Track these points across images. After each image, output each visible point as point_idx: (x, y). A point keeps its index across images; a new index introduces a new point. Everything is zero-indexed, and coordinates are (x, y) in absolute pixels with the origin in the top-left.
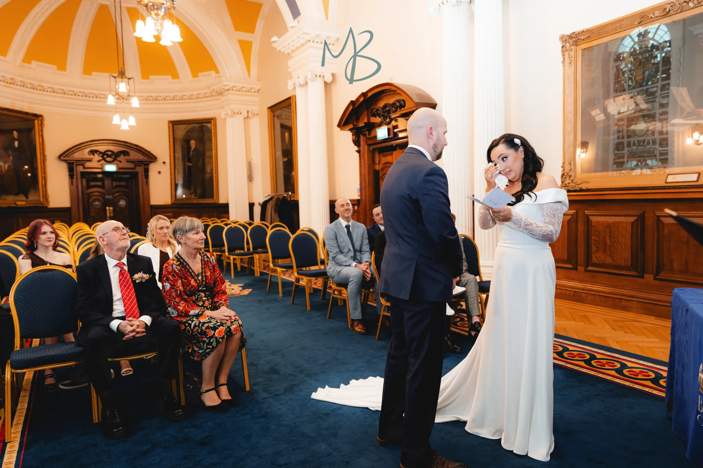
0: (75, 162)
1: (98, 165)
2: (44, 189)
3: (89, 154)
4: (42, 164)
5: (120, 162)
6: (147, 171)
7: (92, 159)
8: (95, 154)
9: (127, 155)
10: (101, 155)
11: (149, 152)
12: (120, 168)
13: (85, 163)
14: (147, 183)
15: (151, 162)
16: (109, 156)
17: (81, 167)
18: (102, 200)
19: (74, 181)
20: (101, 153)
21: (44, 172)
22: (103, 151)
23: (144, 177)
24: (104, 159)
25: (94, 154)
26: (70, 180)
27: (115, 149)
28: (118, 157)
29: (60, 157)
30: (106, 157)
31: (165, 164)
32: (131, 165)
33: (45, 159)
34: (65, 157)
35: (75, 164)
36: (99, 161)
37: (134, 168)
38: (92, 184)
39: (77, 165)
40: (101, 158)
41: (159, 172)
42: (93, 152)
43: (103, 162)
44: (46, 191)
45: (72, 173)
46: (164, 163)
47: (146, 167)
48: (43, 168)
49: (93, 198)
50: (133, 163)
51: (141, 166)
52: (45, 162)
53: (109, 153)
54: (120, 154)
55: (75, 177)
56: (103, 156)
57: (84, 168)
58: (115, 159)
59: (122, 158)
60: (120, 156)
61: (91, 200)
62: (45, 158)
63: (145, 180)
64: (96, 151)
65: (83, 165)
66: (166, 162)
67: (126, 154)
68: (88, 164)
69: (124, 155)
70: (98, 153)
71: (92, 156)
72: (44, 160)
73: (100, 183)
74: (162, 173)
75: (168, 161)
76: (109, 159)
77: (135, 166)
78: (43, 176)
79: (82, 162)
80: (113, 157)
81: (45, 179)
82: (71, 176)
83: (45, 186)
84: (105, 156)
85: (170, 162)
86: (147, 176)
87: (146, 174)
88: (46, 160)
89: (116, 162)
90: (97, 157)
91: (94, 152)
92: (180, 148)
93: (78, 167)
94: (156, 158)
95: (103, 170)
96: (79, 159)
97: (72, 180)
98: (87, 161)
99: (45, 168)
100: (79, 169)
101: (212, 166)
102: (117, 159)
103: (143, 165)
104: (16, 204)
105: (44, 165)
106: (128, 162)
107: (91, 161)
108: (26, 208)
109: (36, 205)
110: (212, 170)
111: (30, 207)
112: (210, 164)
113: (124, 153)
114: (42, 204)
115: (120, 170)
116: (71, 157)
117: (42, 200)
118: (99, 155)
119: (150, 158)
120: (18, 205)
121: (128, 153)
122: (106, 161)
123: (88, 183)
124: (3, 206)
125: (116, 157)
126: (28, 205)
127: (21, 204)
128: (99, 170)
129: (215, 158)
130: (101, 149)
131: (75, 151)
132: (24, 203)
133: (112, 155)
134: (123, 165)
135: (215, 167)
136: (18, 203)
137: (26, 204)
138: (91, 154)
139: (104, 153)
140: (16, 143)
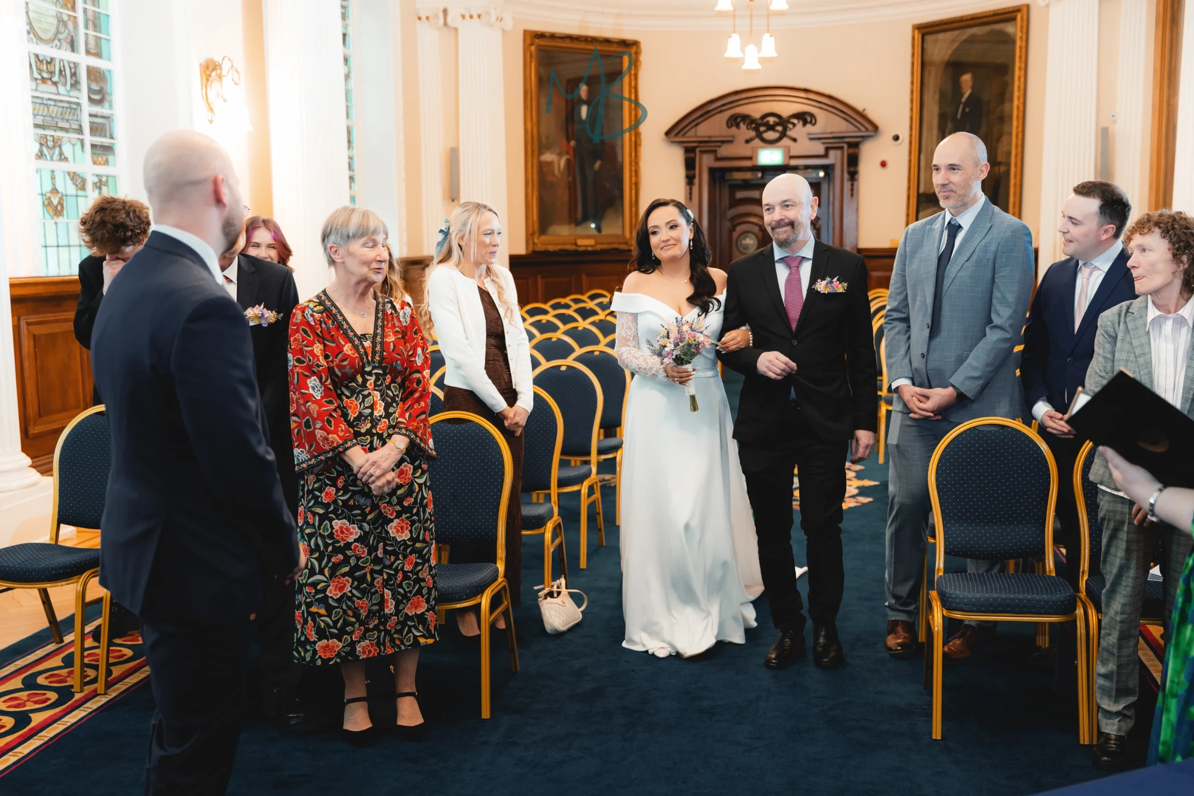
0: (697, 147)
1: (744, 150)
2: (634, 209)
3: (730, 125)
4: (633, 155)
5: (795, 140)
6: (853, 161)
7: (733, 136)
8: (742, 124)
9: (811, 122)
10: (753, 126)
11: (862, 115)
12: (792, 157)
13: (720, 147)
14: (853, 191)
15: (864, 138)
16: (771, 128)
17: (711, 157)
18: (760, 234)
19: (696, 189)
20: (753, 121)
21: (636, 173)
22: (757, 115)
23: (846, 176)
24: (759, 136)
25: (738, 126)
26: (688, 187)
27: (786, 109)
28: (790, 129)
29: (667, 133)
30: (765, 131)
31: (900, 141)
32: (819, 148)
33: (638, 142)
34: (677, 135)
35: (697, 150)
36: (747, 142)
37: (826, 156)
38: (740, 195)
39: (702, 152)
40: (752, 134)
41: (883, 164)
42: (735, 121)
43: (757, 142)
45: (692, 172)
46: (896, 138)
47: (852, 151)
48: (633, 164)
49: (740, 229)
50: (824, 143)
51: (842, 148)
52: (638, 148)
53: (771, 120)
54: (795, 121)
55: (696, 180)
56: (756, 129)
57: (717, 159)
58: (783, 135)
59: (799, 130)
60: (794, 125)
61: (735, 235)
63: (847, 185)
64: (745, 118)
65: (715, 152)
66: (901, 138)
67: (809, 119)
68: (724, 151)
69: (805, 124)
70: (747, 122)
71: (734, 130)
73: (755, 194)
74: (890, 164)
75: (904, 135)
76: (770, 135)
77: (827, 149)
78: (633, 179)
79: (710, 146)
80: (779, 128)
81: (636, 187)
82: (690, 180)
83: (636, 204)
84: (762, 129)
85: (911, 136)
86: (853, 175)
87: (852, 169)
88: (640, 145)
89: (785, 141)
90: (745, 132)
91: (739, 120)
92: (937, 97)
93: (705, 157)
94: (876, 128)
95: (755, 163)
96: (707, 139)
97: (691, 189)
98: (723, 142)
99: (637, 163)
100: (706, 162)
101: (1010, 144)
102: (789, 133)
103: (845, 146)
104: (576, 244)
105: (636, 156)
106: (811, 139)
107: (731, 142)
108: (594, 253)
109: (616, 246)
110: (1009, 154)
111: (603, 252)
112: (1005, 138)
113: (804, 118)
114: (626, 243)
115: (793, 162)
116: (691, 133)
117: (628, 235)
118: (749, 127)
119: (863, 129)
120: (580, 246)
121: (812, 116)
122: (764, 140)
123: (732, 195)
124: (551, 248)
125: (785, 129)
126: (599, 247)
127: (585, 243)
128: (748, 164)
129: (1018, 121)
130: (756, 110)
131: (699, 120)
132: (591, 242)
133: (777, 124)
134: (796, 149)
135: (1017, 146)
136: (580, 242)
137: (597, 243)
138: (732, 126)
139: (760, 121)
140: (584, 110)
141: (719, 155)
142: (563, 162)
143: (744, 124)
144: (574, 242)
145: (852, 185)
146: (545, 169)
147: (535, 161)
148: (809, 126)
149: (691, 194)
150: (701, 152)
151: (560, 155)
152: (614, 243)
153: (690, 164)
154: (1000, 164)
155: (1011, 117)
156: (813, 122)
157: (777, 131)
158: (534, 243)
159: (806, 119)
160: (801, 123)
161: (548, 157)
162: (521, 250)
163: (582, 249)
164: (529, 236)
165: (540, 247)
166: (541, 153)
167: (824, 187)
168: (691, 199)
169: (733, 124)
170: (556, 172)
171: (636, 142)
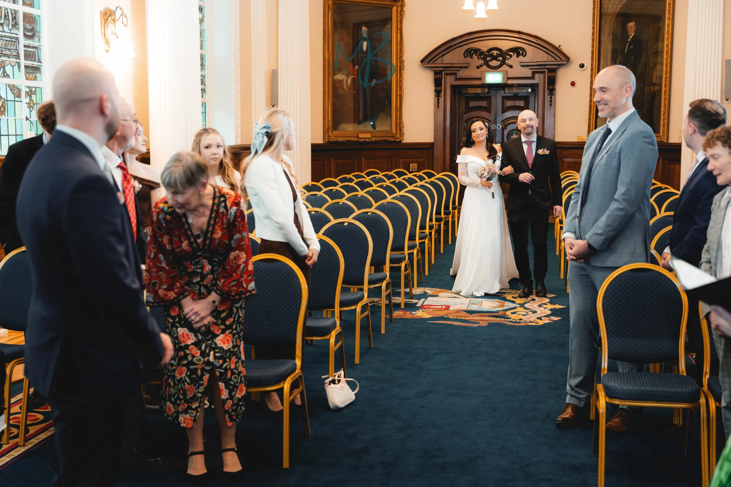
0: (443, 70)
1: (475, 73)
2: (398, 113)
3: (466, 56)
4: (399, 76)
5: (511, 67)
6: (552, 82)
7: (468, 64)
8: (474, 55)
9: (522, 55)
10: (483, 56)
11: (558, 49)
12: (508, 78)
13: (459, 70)
14: (552, 102)
15: (560, 65)
16: (495, 58)
17: (453, 77)
19: (442, 99)
20: (482, 53)
21: (401, 88)
22: (485, 49)
23: (547, 92)
24: (486, 63)
25: (471, 57)
26: (436, 98)
27: (505, 45)
28: (508, 59)
29: (422, 61)
30: (490, 60)
31: (584, 68)
32: (528, 72)
34: (429, 62)
35: (443, 73)
36: (478, 67)
37: (533, 78)
38: (472, 104)
39: (447, 74)
40: (481, 62)
41: (573, 84)
42: (469, 53)
43: (485, 68)
44: (400, 117)
45: (439, 88)
46: (582, 66)
47: (551, 74)
48: (399, 82)
50: (531, 69)
51: (544, 72)
52: (402, 71)
53: (495, 52)
54: (512, 54)
55: (442, 94)
56: (484, 59)
57: (457, 79)
58: (503, 63)
59: (514, 60)
60: (511, 56)
62: (402, 65)
63: (547, 98)
64: (477, 51)
65: (455, 74)
66: (585, 66)
67: (521, 53)
68: (462, 73)
69: (518, 56)
70: (478, 54)
71: (469, 59)
72: (401, 68)
73: (484, 104)
74: (577, 84)
75: (588, 63)
76: (494, 63)
77: (534, 73)
78: (399, 93)
79: (452, 70)
80: (501, 58)
81: (400, 98)
82: (438, 93)
83: (400, 109)
84: (488, 59)
85: (592, 65)
86: (552, 91)
87: (551, 87)
88: (404, 69)
89: (505, 67)
90: (476, 61)
91: (472, 52)
92: (611, 37)
93: (449, 78)
94: (568, 59)
95: (483, 83)
96: (450, 65)
97: (438, 100)
98: (461, 67)
99: (401, 81)
100: (450, 81)
101: (662, 71)
102: (506, 61)
103: (547, 71)
104: (358, 137)
105: (401, 77)
106: (522, 66)
107: (467, 67)
108: (371, 143)
109: (386, 138)
110: (661, 77)
111: (376, 142)
112: (658, 67)
113: (518, 51)
114: (393, 137)
115: (510, 82)
116: (439, 61)
117: (394, 131)
118: (479, 57)
119: (559, 59)
120: (361, 138)
121: (523, 50)
122: (489, 67)
123: (467, 104)
124: (340, 139)
125: (504, 59)
126: (374, 139)
127: (365, 136)
128: (478, 82)
129: (667, 55)
130: (484, 46)
131: (444, 53)
132: (369, 136)
133: (499, 55)
134: (512, 73)
135: (666, 72)
136: (361, 136)
137: (372, 137)
138: (468, 56)
139: (487, 53)
140: (365, 44)
141: (458, 77)
142: (349, 81)
143: (476, 55)
144: (356, 135)
145: (551, 98)
146: (337, 85)
147: (330, 79)
148: (521, 57)
149: (438, 103)
150: (445, 74)
151: (348, 75)
152: (384, 137)
153: (438, 83)
154: (655, 84)
155: (662, 52)
156: (524, 54)
157: (499, 60)
158: (329, 136)
159: (519, 52)
160: (516, 55)
161: (339, 77)
162: (320, 140)
163: (362, 140)
164: (326, 131)
165: (333, 139)
166: (334, 74)
167: (532, 99)
168: (438, 106)
169: (469, 55)
170: (345, 88)
171: (400, 67)
